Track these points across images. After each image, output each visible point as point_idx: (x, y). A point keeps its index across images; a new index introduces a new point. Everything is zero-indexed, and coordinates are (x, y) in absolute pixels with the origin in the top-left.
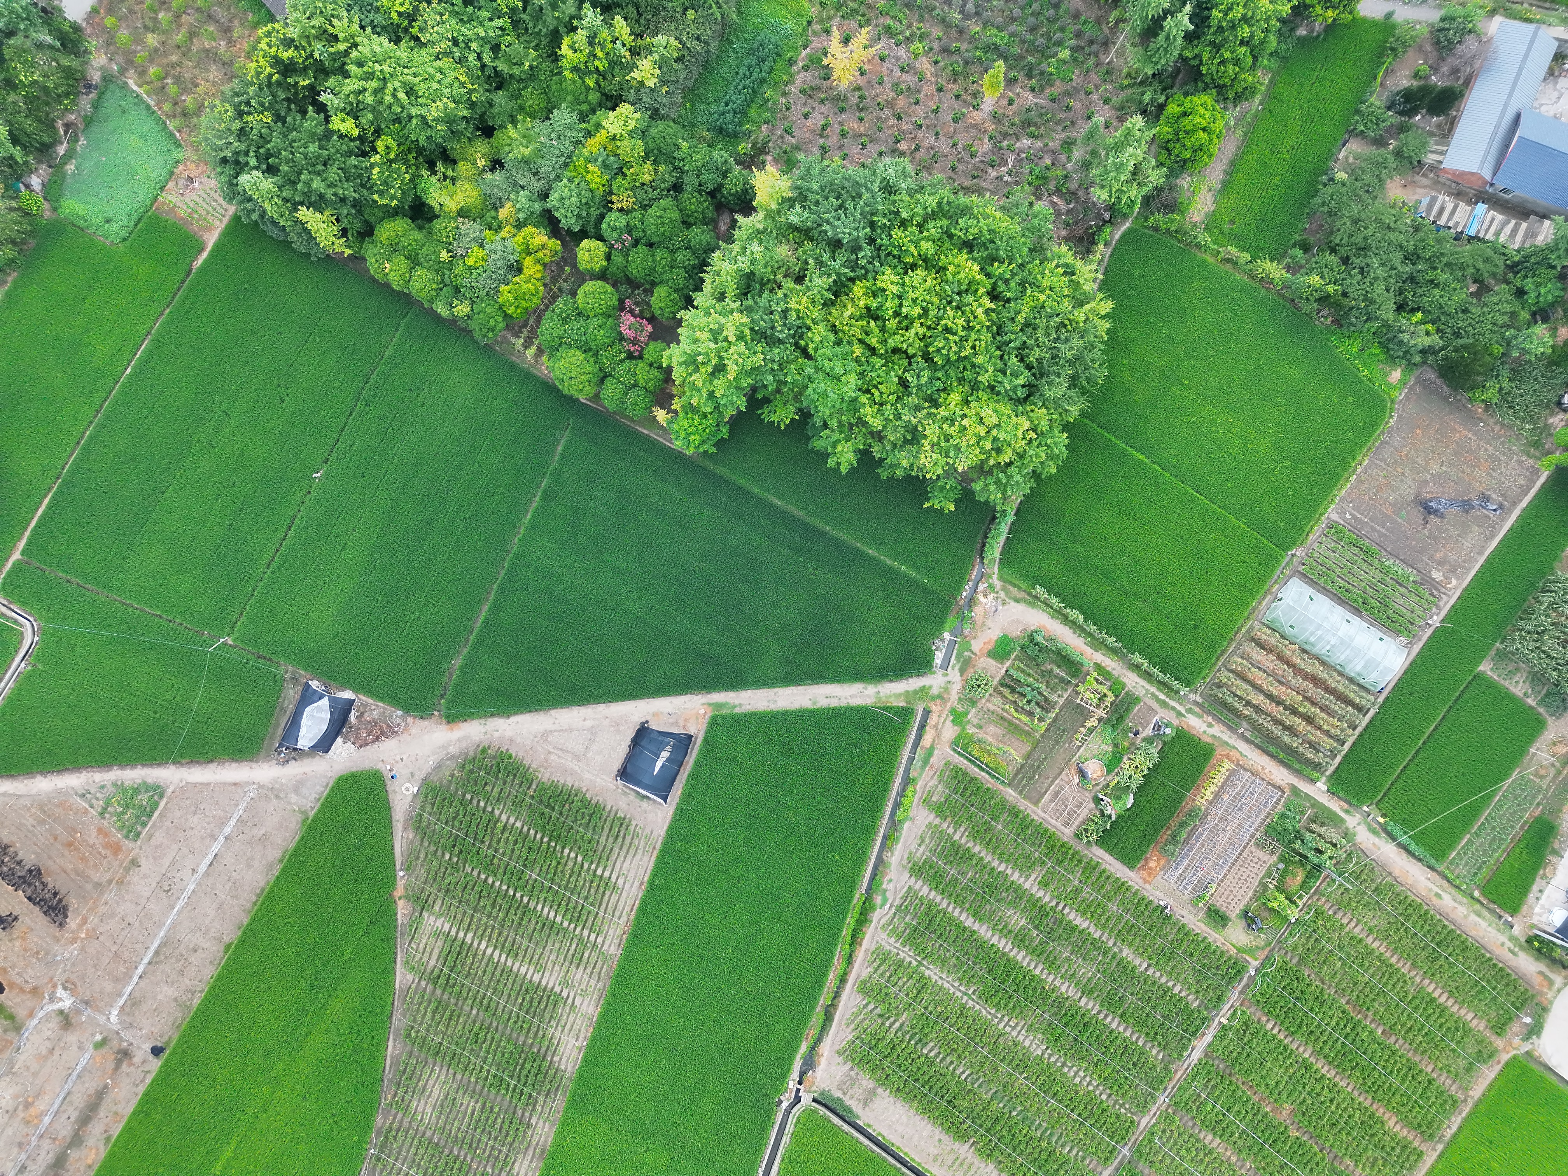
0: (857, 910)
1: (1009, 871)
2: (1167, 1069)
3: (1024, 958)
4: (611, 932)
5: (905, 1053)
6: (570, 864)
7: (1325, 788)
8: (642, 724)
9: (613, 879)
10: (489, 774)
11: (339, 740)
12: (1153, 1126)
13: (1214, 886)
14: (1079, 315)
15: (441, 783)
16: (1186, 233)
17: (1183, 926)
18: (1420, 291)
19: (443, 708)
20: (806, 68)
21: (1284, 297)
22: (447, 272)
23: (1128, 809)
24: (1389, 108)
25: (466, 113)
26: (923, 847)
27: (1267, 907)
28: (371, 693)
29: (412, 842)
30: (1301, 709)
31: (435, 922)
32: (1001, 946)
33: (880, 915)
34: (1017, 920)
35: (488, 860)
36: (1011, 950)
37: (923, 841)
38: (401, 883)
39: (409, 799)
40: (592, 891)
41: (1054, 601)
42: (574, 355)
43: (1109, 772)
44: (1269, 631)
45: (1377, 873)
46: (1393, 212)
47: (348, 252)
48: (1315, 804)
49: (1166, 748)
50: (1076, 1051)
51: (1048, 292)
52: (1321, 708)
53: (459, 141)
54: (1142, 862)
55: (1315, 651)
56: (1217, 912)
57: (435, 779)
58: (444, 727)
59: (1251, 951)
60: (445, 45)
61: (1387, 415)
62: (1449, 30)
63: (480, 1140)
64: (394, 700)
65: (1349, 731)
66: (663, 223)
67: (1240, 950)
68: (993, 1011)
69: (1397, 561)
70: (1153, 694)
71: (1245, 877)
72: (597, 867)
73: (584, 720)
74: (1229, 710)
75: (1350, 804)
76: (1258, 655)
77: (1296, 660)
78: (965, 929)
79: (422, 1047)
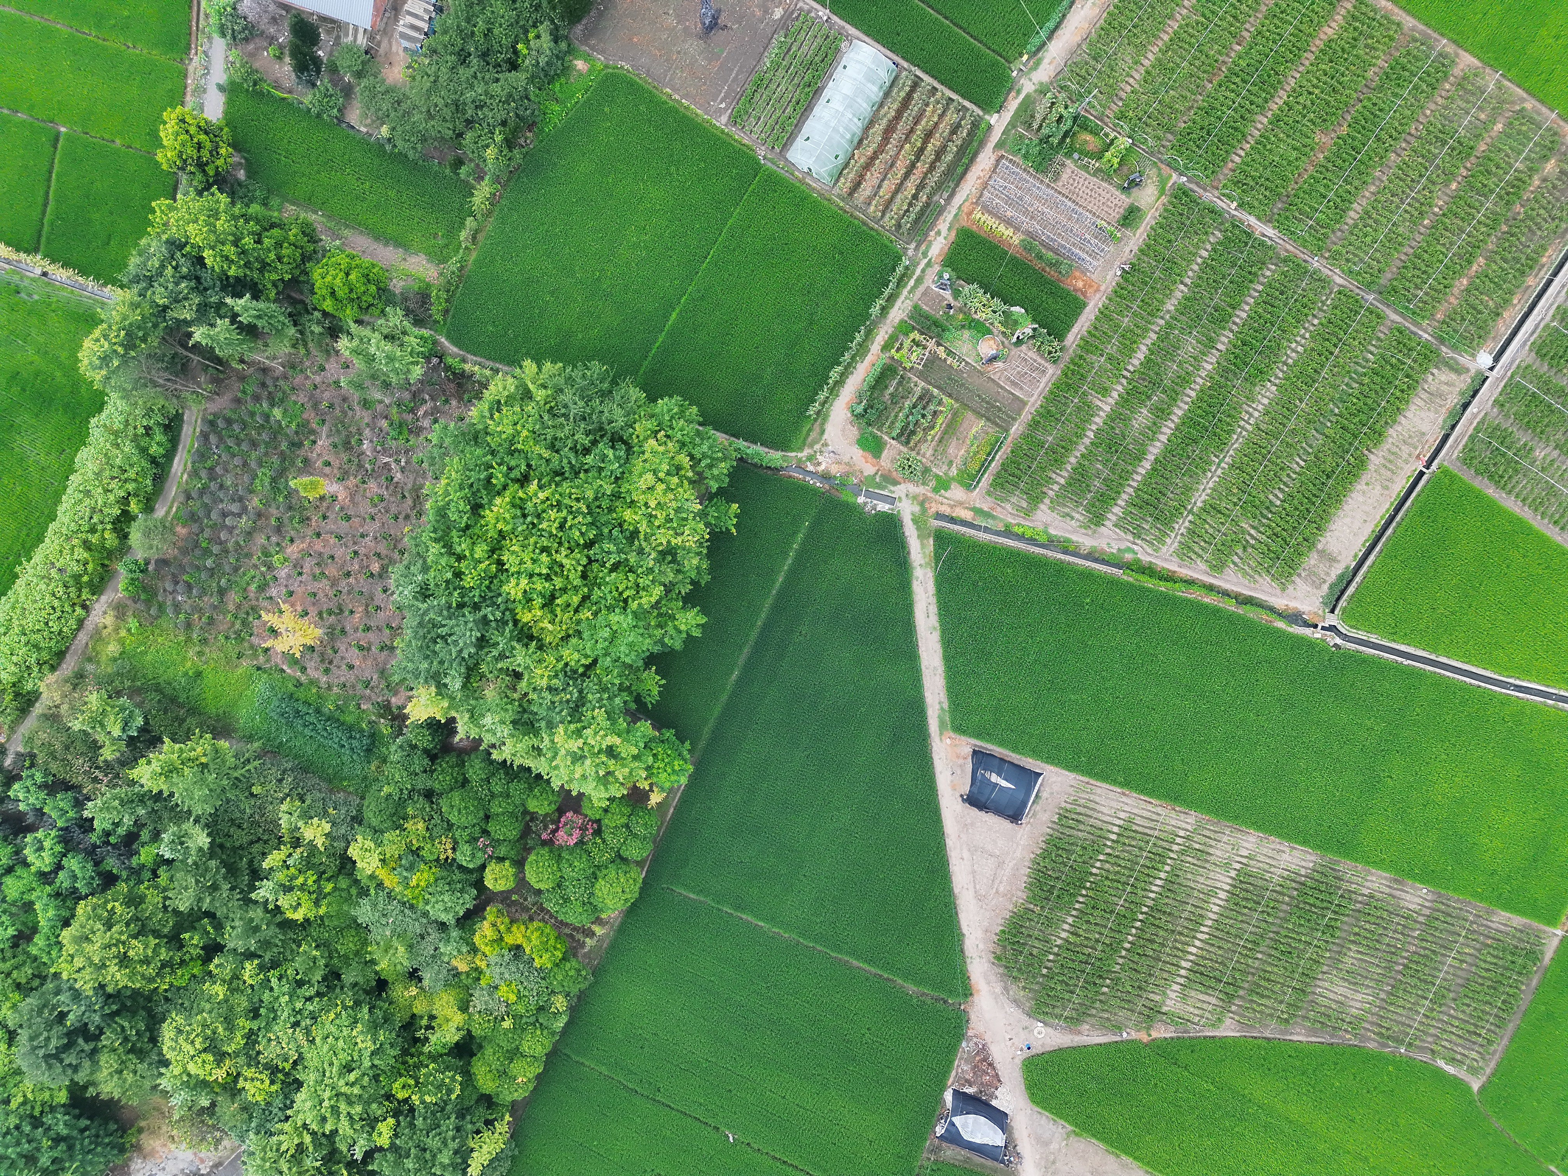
0: (1141, 577)
1: (1094, 427)
2: (1285, 261)
3: (1180, 408)
4: (1173, 822)
5: (1282, 523)
6: (1107, 866)
7: (996, 116)
8: (964, 800)
9: (1121, 823)
10: (1021, 952)
11: (994, 1103)
12: (1343, 271)
13: (1099, 222)
14: (540, 395)
15: (1032, 999)
16: (449, 282)
17: (1141, 251)
18: (496, 47)
19: (957, 1000)
20: (304, 669)
21: (508, 180)
22: (524, 1020)
23: (1026, 311)
24: (314, 85)
25: (366, 1010)
26: (1074, 514)
27: (1118, 169)
28: (946, 1074)
29: (1092, 1026)
30: (919, 144)
31: (1172, 999)
32: (1169, 431)
33: (1144, 554)
34: (1142, 417)
35: (1107, 949)
36: (1173, 421)
37: (1068, 515)
38: (1134, 1035)
39: (1050, 1030)
40: (1133, 843)
41: (822, 396)
42: (601, 890)
43: (990, 332)
44: (842, 180)
45: (1079, 59)
46: (418, 78)
47: (507, 1118)
48: (1012, 124)
49: (964, 276)
50: (1273, 351)
51: (519, 427)
52: (916, 124)
53: (393, 1015)
54: (1079, 294)
55: (859, 133)
56: (1125, 218)
57: (1028, 1005)
58: (976, 998)
59: (1163, 182)
60: (300, 1035)
61: (620, 71)
62: (233, 30)
63: (1388, 945)
64: (952, 1049)
65: (939, 94)
66: (465, 808)
67: (1162, 192)
68: (1235, 437)
69: (766, 54)
70: (909, 293)
71: (1088, 191)
72: (1108, 839)
73: (962, 859)
74: (922, 215)
75: (1010, 90)
76: (866, 189)
77: (870, 152)
78: (1154, 469)
79: (1298, 1007)
